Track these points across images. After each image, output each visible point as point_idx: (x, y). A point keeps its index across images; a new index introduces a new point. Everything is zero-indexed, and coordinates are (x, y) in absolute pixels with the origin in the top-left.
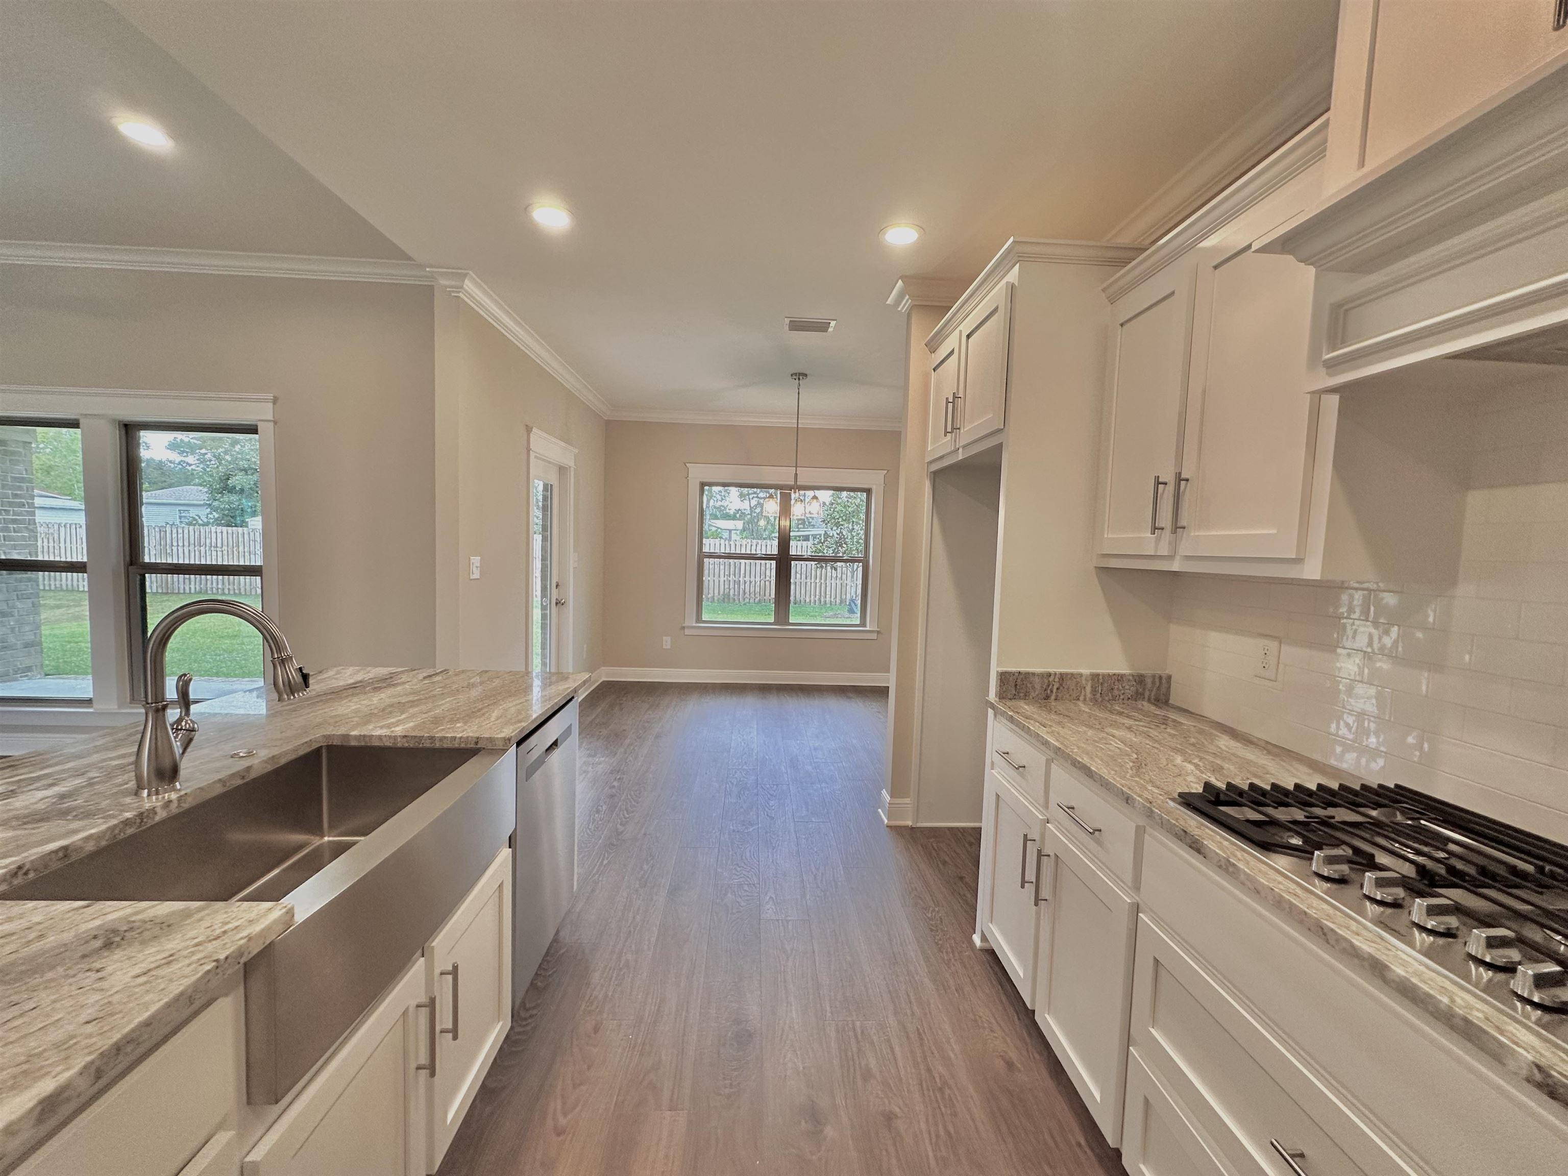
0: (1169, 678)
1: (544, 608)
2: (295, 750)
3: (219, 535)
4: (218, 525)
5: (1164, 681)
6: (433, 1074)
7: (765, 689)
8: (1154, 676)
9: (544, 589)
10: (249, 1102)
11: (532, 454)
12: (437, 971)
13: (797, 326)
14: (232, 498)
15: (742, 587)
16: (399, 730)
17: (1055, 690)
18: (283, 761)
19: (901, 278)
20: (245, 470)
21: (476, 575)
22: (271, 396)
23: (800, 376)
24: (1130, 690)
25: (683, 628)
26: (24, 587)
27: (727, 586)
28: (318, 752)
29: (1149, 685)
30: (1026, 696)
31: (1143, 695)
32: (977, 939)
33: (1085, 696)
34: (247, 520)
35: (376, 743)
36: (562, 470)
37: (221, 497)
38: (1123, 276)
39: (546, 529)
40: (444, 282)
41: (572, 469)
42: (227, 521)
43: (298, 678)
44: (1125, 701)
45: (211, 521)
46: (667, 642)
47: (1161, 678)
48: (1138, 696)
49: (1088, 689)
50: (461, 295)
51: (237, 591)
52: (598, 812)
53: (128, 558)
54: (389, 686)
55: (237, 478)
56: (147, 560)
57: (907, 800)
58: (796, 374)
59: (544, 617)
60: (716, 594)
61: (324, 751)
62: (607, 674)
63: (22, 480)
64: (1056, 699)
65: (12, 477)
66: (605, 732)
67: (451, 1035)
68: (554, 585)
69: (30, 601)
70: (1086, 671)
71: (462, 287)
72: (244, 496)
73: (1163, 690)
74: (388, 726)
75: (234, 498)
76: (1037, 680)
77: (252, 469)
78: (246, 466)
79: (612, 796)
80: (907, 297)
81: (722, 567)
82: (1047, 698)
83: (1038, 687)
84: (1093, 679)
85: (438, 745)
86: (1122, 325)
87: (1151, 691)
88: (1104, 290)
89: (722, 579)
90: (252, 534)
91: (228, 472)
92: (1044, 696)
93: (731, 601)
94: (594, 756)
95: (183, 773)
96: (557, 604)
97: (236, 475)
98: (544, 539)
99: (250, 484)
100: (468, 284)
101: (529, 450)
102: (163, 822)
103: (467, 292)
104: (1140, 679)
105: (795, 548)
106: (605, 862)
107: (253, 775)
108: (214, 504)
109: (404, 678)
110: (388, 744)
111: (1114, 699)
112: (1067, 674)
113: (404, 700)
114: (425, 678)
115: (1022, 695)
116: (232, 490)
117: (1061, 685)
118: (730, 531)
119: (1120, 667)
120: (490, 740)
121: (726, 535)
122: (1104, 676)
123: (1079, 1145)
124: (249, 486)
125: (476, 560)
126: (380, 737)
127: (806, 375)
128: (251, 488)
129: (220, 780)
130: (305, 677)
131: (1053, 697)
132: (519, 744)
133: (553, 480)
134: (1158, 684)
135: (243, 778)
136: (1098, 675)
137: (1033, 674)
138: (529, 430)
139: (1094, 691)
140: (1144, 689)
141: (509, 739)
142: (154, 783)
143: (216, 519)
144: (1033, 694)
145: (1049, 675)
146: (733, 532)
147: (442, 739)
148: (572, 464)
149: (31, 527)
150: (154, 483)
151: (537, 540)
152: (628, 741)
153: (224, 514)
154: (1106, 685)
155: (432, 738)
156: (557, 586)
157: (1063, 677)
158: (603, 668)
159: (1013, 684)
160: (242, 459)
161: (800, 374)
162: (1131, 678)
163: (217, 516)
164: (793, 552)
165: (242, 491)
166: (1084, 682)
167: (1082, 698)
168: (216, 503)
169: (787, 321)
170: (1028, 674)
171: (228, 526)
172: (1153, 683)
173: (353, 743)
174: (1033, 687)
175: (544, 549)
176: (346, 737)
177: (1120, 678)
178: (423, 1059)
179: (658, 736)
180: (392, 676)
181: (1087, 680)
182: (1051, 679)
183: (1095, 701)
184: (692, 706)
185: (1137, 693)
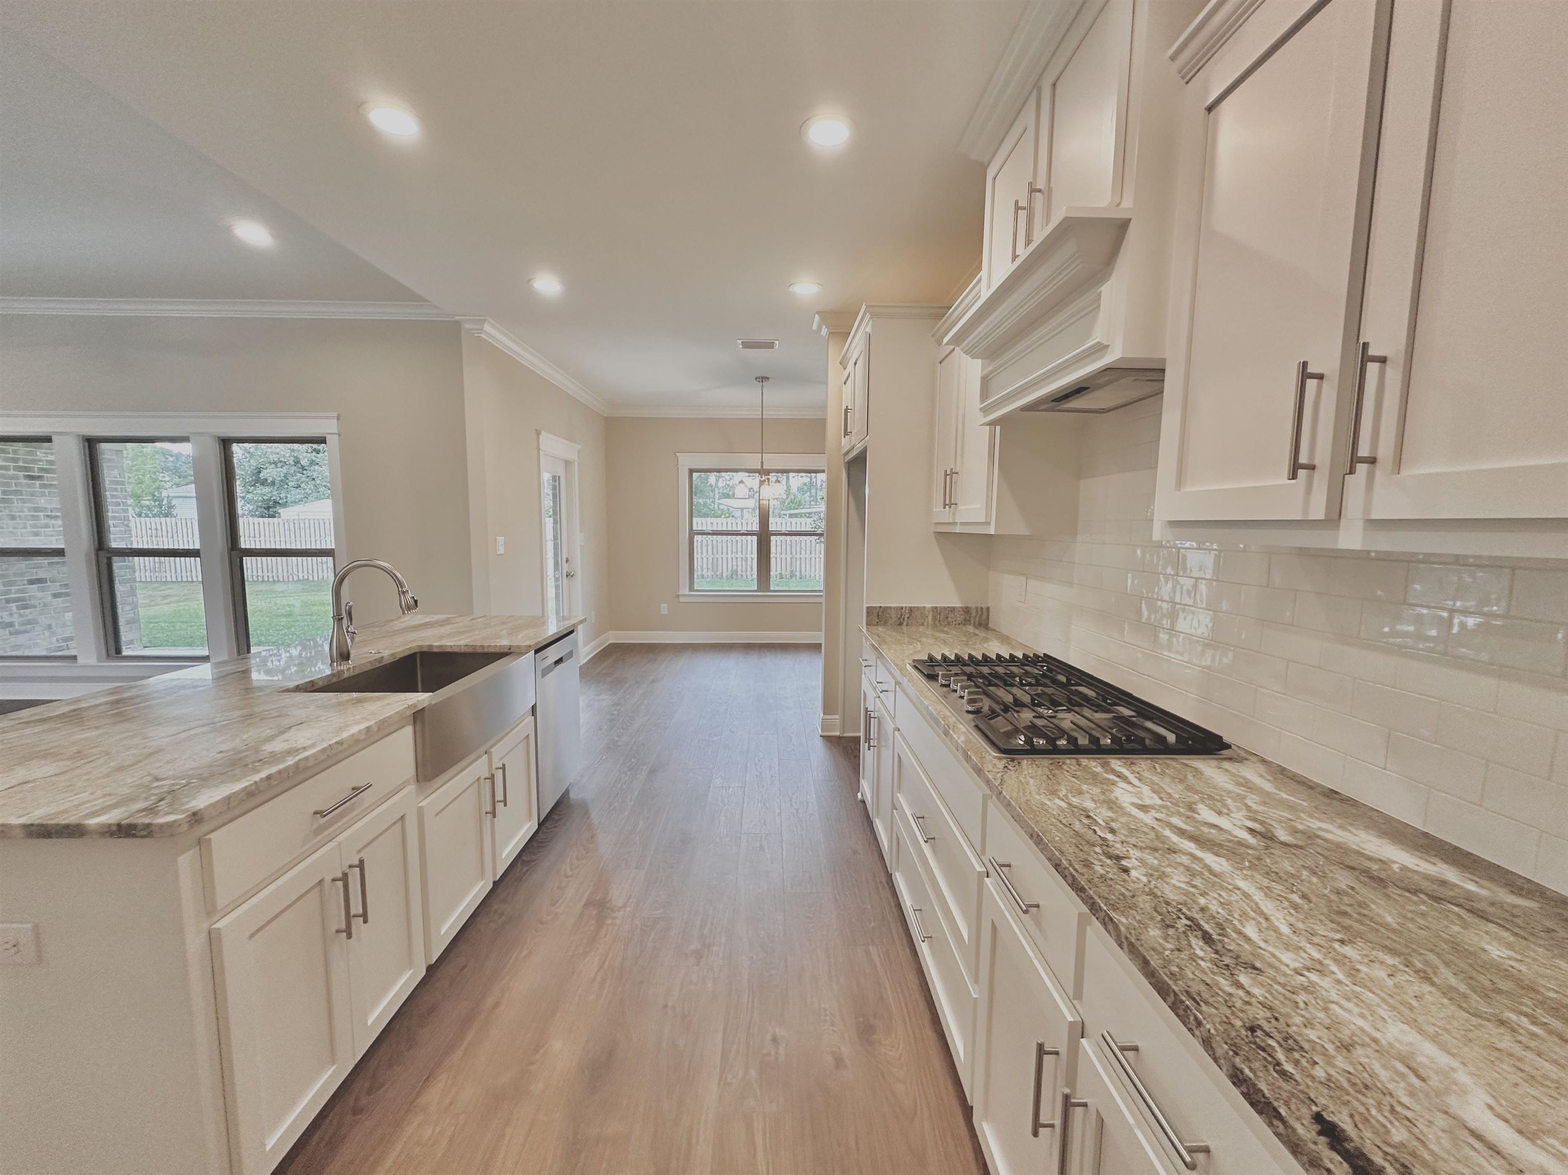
0: (988, 609)
1: (557, 580)
2: (403, 651)
3: (257, 526)
4: (253, 516)
5: (984, 610)
6: (494, 816)
7: (749, 648)
8: (977, 608)
9: (556, 564)
10: (418, 781)
11: (541, 453)
12: (494, 767)
13: (747, 345)
14: (264, 490)
15: (749, 563)
16: (462, 643)
17: (906, 619)
18: (398, 657)
19: (818, 313)
20: (275, 463)
21: (501, 551)
22: (335, 414)
23: (763, 379)
24: (960, 618)
25: (678, 596)
26: (123, 573)
27: (734, 563)
28: (415, 654)
29: (974, 614)
30: (886, 623)
31: (970, 621)
32: (859, 795)
33: (928, 623)
34: (279, 511)
35: (449, 650)
36: (568, 463)
37: (254, 490)
38: (942, 325)
39: (556, 513)
40: (467, 326)
41: (576, 464)
42: (261, 512)
43: (412, 602)
44: (957, 626)
45: (246, 512)
46: (664, 608)
47: (982, 608)
48: (966, 622)
49: (930, 618)
50: (482, 335)
51: (275, 578)
52: (600, 729)
53: (230, 545)
54: (449, 624)
55: (268, 471)
56: (243, 546)
57: (837, 717)
58: (759, 378)
59: (557, 587)
60: (725, 570)
61: (418, 656)
62: (613, 637)
63: (117, 483)
64: (907, 625)
65: (109, 481)
66: (609, 679)
67: (503, 804)
68: (564, 560)
69: (129, 585)
70: (929, 605)
71: (482, 329)
72: (275, 488)
73: (984, 617)
74: (455, 641)
75: (266, 490)
76: (893, 612)
77: (281, 462)
78: (276, 459)
79: (612, 720)
80: (824, 327)
81: (729, 545)
82: (900, 624)
83: (894, 616)
84: (933, 611)
85: (486, 650)
86: (941, 363)
87: (975, 618)
88: (933, 336)
89: (730, 556)
90: (286, 524)
91: (259, 466)
92: (898, 622)
93: (739, 577)
94: (599, 695)
95: (352, 656)
96: (567, 576)
97: (266, 469)
98: (555, 522)
99: (280, 476)
100: (487, 327)
101: (539, 449)
102: (347, 679)
103: (487, 332)
104: (967, 610)
105: (774, 524)
106: (604, 757)
107: (385, 662)
108: (247, 496)
109: (457, 620)
110: (456, 650)
111: (948, 624)
112: (914, 607)
113: (461, 630)
114: (472, 620)
115: (882, 622)
116: (264, 483)
117: (911, 615)
118: (742, 509)
119: (955, 602)
120: (518, 647)
121: (738, 514)
122: (941, 608)
123: (881, 882)
124: (280, 479)
125: (501, 540)
126: (451, 646)
127: (768, 378)
128: (281, 481)
129: (370, 662)
130: (416, 602)
131: (905, 623)
132: (537, 652)
133: (560, 472)
134: (980, 613)
135: (380, 662)
136: (936, 608)
137: (890, 608)
138: (538, 433)
139: (934, 618)
140: (970, 617)
141: (530, 646)
142: (339, 660)
143: (250, 511)
144: (890, 622)
145: (902, 608)
146: (745, 510)
147: (489, 646)
148: (576, 459)
149: (126, 522)
150: (184, 477)
151: (549, 523)
152: (627, 685)
153: (258, 506)
154: (942, 614)
155: (482, 646)
156: (567, 561)
157: (911, 609)
158: (610, 632)
159: (876, 615)
160: (272, 453)
161: (763, 378)
162: (960, 609)
163: (251, 507)
164: (772, 527)
165: (273, 483)
166: (926, 612)
167: (925, 624)
168: (250, 496)
169: (740, 342)
170: (886, 608)
171: (262, 517)
172: (977, 611)
173: (435, 650)
174: (891, 617)
175: (555, 529)
176: (430, 646)
177: (953, 609)
178: (489, 809)
179: (653, 681)
180: (448, 619)
181: (929, 612)
182: (903, 611)
183: (935, 626)
184: (683, 663)
185: (965, 620)
